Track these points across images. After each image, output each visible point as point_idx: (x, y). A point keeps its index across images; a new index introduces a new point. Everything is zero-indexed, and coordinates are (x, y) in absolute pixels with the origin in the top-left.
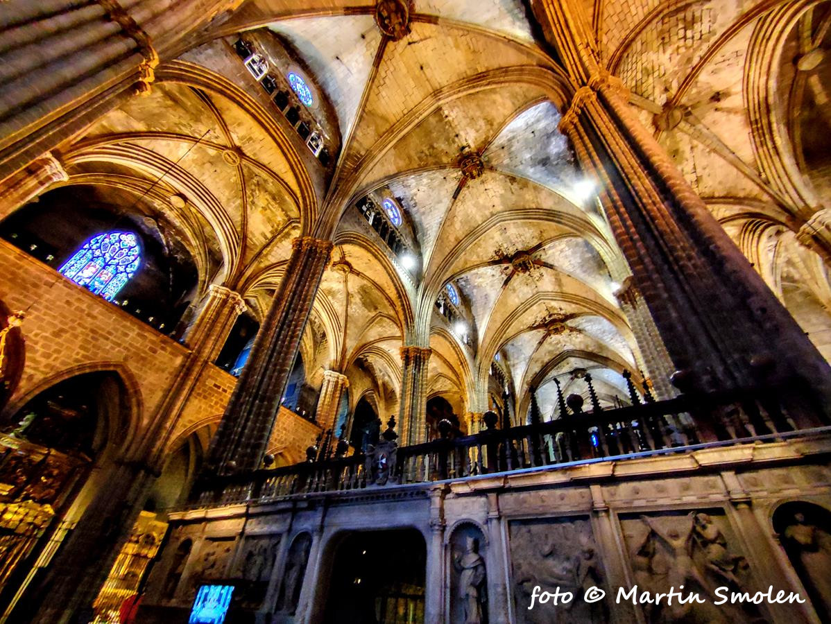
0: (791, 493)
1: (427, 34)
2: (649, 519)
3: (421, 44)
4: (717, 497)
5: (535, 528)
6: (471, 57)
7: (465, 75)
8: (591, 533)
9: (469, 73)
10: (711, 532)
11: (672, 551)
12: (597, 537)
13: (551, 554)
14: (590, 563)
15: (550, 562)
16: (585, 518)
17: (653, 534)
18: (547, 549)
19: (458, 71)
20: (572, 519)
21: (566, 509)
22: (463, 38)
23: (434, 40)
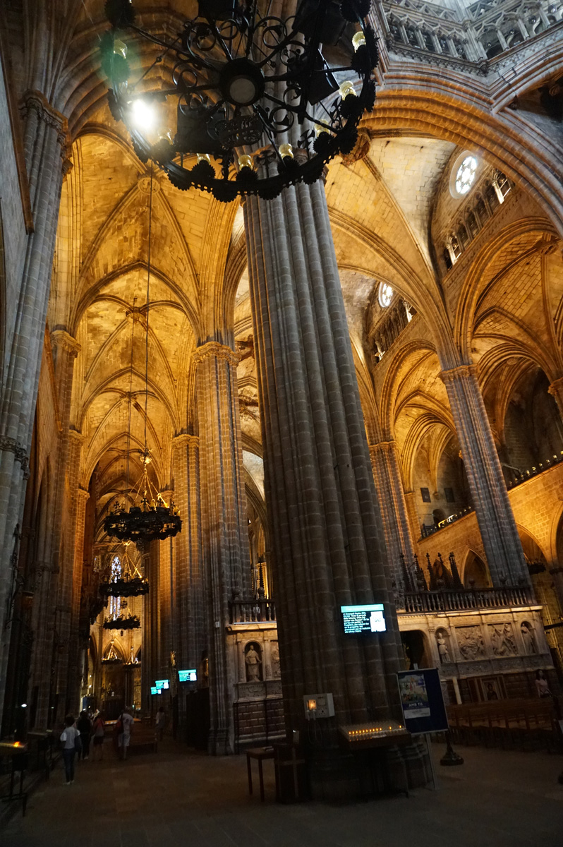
0: (524, 619)
1: (361, 173)
2: (495, 626)
3: (350, 173)
4: (511, 620)
5: (462, 629)
6: (378, 218)
7: (360, 221)
8: (480, 630)
9: (366, 223)
10: (509, 629)
11: (499, 635)
12: (483, 632)
13: (469, 638)
14: (481, 640)
15: (468, 640)
16: (477, 626)
17: (496, 630)
18: (467, 636)
19: (358, 213)
20: (473, 626)
21: (474, 623)
22: (384, 205)
23: (363, 182)
